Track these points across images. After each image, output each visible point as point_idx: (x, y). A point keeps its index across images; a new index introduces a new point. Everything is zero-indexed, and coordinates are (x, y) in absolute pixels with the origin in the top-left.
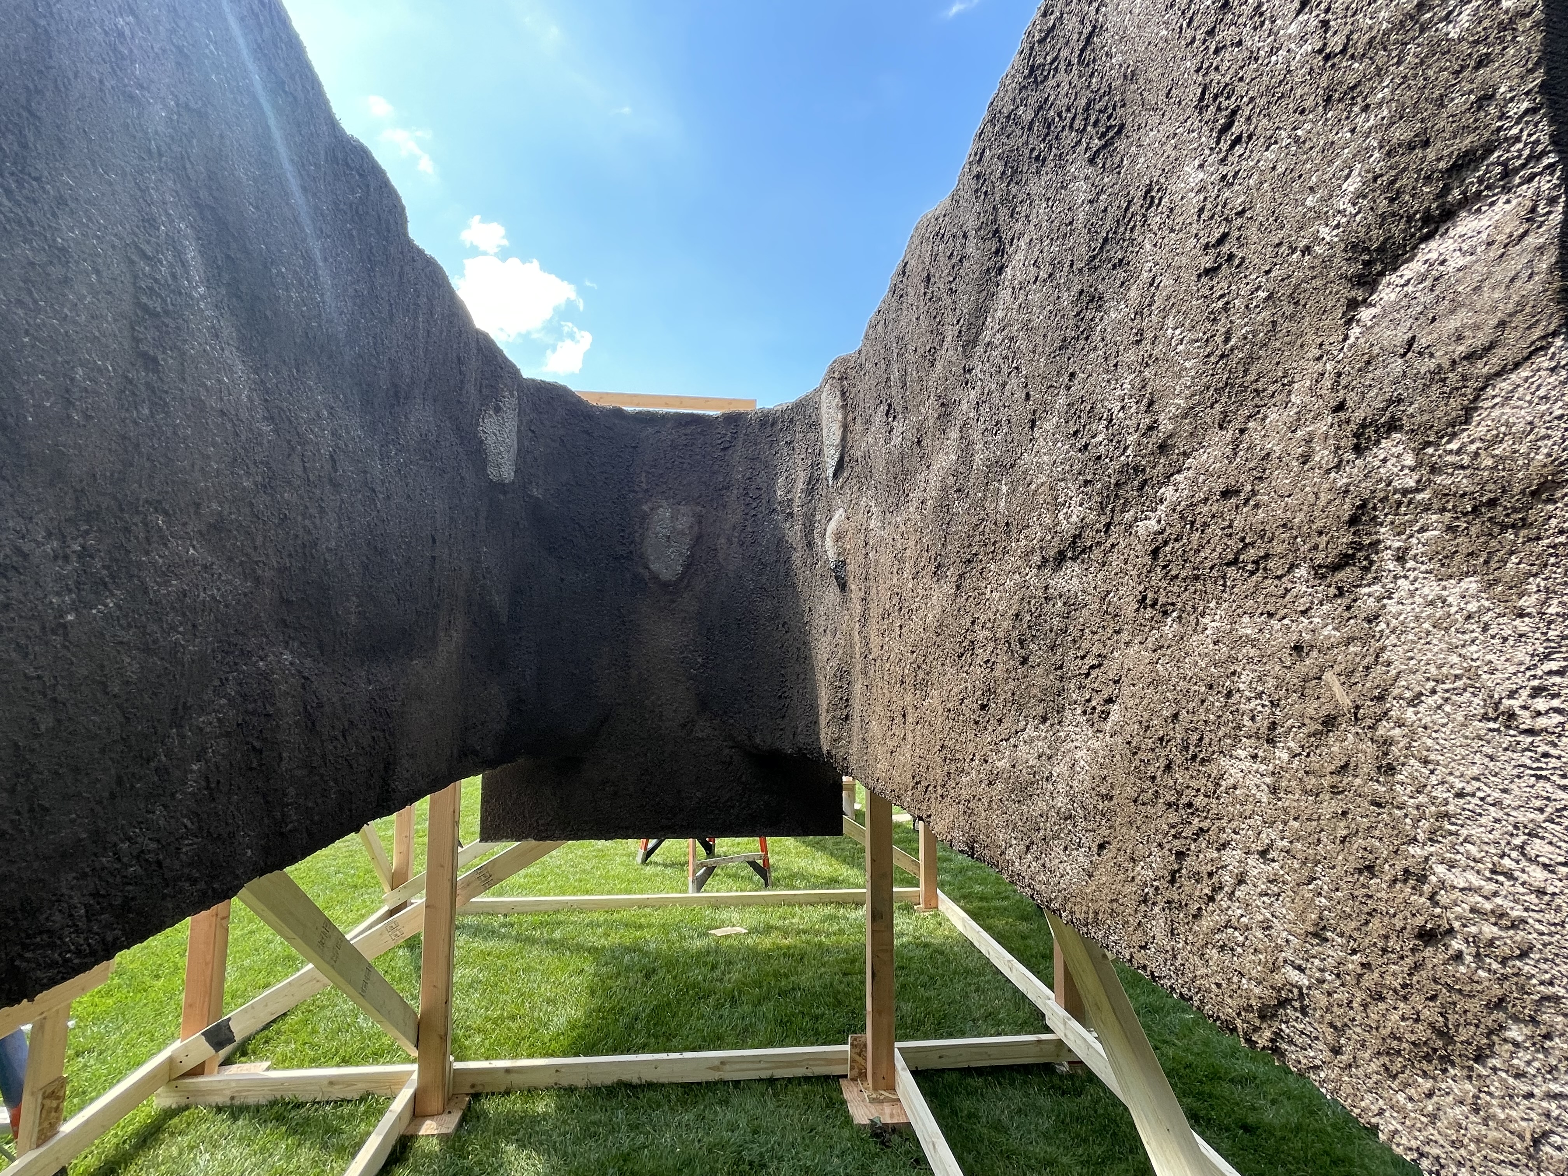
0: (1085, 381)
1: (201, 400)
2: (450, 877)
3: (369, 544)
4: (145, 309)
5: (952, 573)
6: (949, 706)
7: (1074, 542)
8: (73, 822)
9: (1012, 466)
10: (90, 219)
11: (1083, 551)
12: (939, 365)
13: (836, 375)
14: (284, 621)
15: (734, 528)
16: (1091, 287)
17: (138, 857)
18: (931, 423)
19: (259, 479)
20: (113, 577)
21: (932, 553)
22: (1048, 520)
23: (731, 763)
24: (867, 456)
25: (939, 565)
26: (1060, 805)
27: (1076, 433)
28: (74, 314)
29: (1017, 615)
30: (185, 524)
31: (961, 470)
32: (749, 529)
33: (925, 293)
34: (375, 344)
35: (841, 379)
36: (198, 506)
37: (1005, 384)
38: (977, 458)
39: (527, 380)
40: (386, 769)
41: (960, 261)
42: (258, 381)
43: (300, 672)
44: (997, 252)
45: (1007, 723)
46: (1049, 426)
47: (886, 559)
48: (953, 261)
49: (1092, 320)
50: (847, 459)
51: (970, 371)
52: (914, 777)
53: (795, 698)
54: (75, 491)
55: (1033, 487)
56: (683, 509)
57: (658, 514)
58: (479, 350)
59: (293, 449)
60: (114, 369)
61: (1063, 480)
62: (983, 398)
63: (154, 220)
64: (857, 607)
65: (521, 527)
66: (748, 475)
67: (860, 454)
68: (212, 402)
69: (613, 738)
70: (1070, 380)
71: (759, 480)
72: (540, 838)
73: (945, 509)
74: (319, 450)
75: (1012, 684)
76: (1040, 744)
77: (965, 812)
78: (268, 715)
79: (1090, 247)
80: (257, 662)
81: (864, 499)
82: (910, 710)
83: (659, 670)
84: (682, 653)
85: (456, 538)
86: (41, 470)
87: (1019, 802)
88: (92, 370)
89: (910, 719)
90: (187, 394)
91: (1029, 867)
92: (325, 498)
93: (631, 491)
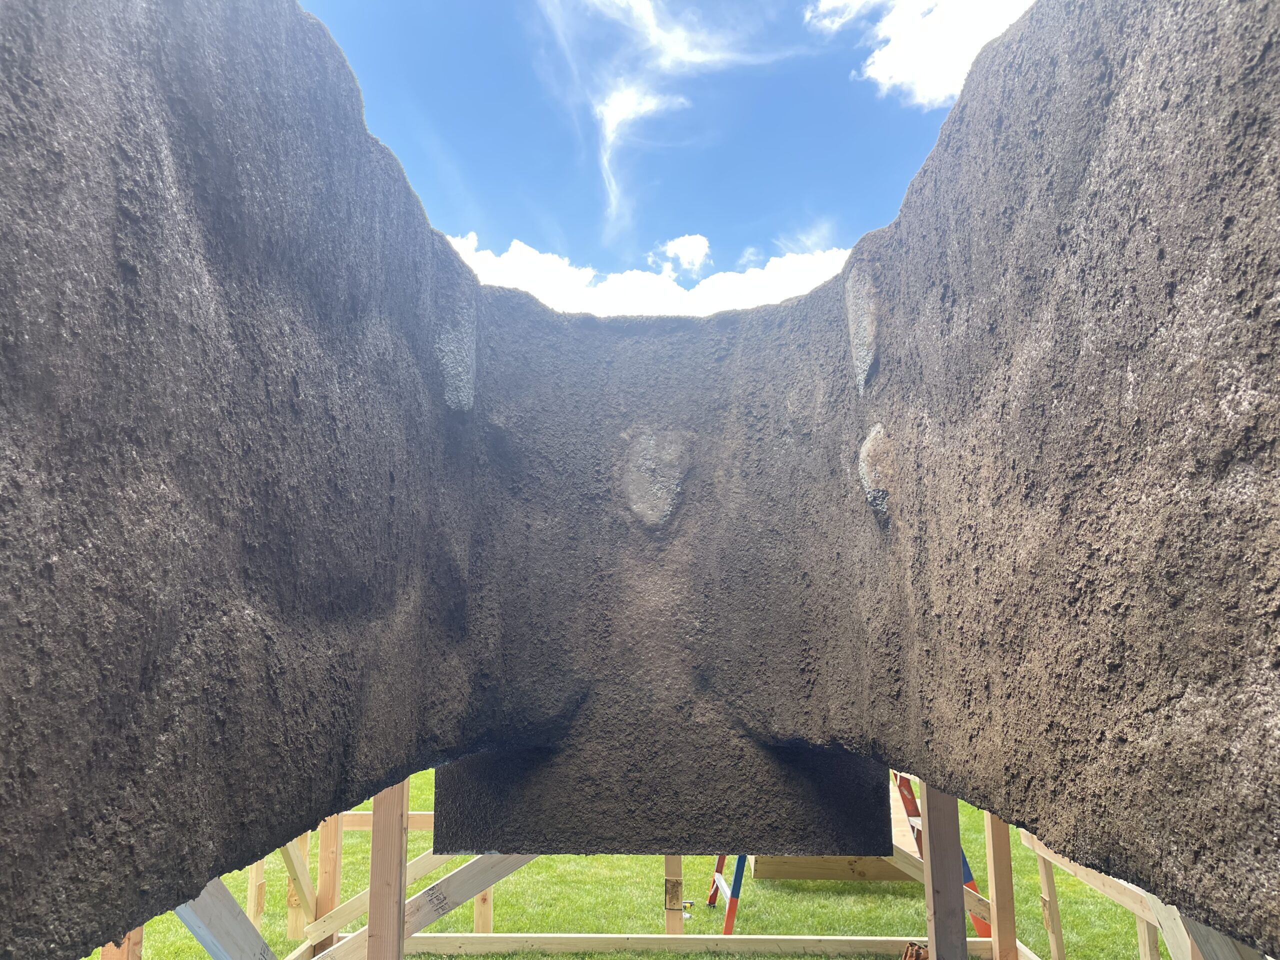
0: (1249, 227)
1: (174, 314)
2: (396, 898)
3: (329, 481)
4: (125, 213)
5: (1055, 494)
6: (1058, 670)
7: (1248, 438)
8: (55, 791)
9: (1143, 346)
10: (81, 121)
11: (1262, 448)
12: (1020, 231)
13: (865, 256)
14: (246, 571)
15: (734, 457)
16: (1249, 106)
17: (110, 840)
18: (1010, 303)
19: (225, 404)
20: (91, 515)
21: (1021, 470)
22: (1203, 411)
23: (741, 757)
24: (914, 353)
25: (1033, 485)
26: (1245, 791)
27: (1240, 295)
28: (66, 223)
29: (1162, 542)
30: (156, 456)
31: (1060, 358)
32: (754, 457)
33: (995, 141)
34: (333, 250)
35: (873, 260)
36: (169, 434)
37: (1124, 242)
38: (1085, 342)
39: (485, 287)
40: (346, 754)
41: (1048, 94)
42: (223, 293)
43: (263, 631)
44: (1101, 79)
45: (1152, 688)
46: (1200, 287)
47: (948, 484)
48: (1037, 95)
49: (1253, 148)
50: (883, 360)
51: (1067, 231)
52: (1007, 769)
53: (822, 671)
54: (62, 416)
55: (1178, 370)
56: (671, 435)
57: (639, 443)
58: (435, 253)
59: (256, 370)
60: (98, 282)
61: (1225, 357)
62: (1093, 264)
63: (135, 119)
64: (909, 550)
65: (481, 462)
66: (750, 389)
67: (902, 353)
68: (183, 315)
69: (592, 724)
70: (1226, 228)
71: (764, 394)
72: (506, 850)
73: (1039, 411)
74: (282, 371)
75: (1157, 636)
76: (1208, 712)
77: (1094, 811)
78: (231, 681)
79: (1245, 57)
80: (220, 617)
81: (912, 410)
82: (997, 679)
83: (647, 636)
84: (674, 615)
85: (414, 476)
86: (33, 394)
87: (1179, 792)
88: (79, 283)
89: (997, 691)
90: (161, 308)
91: (1200, 880)
92: (287, 427)
93: (607, 416)
